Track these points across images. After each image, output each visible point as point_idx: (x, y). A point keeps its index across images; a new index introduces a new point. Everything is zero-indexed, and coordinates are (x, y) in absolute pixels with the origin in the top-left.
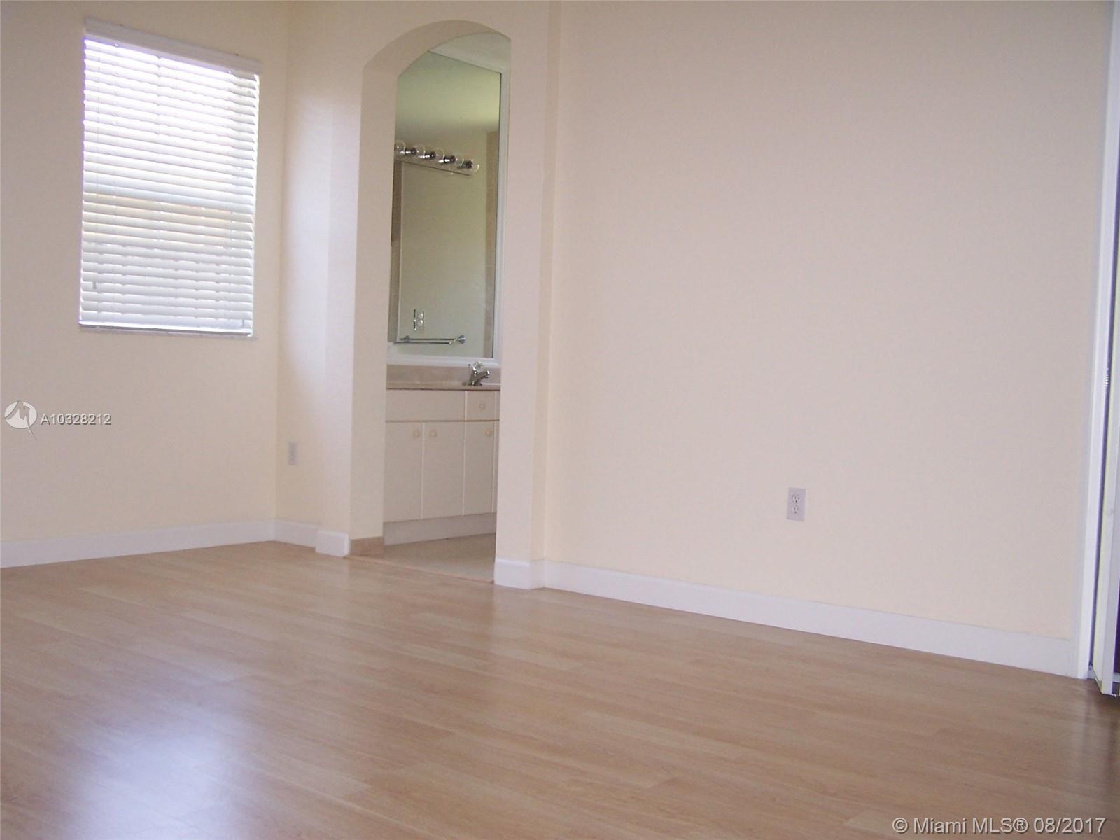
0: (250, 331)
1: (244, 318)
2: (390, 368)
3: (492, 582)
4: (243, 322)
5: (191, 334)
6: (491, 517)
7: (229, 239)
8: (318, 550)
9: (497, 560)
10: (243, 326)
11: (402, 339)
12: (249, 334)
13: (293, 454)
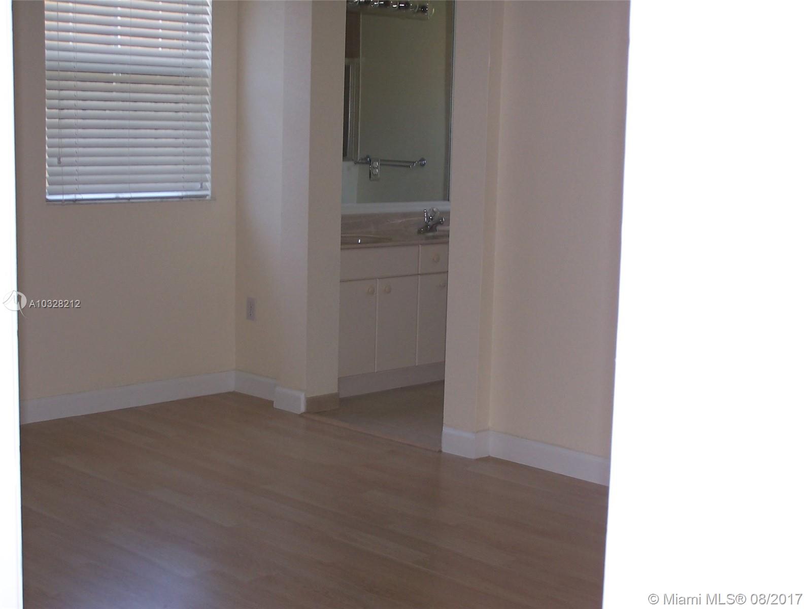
0: (209, 193)
1: (202, 181)
2: (344, 218)
3: (440, 451)
4: (202, 185)
5: (151, 200)
6: (441, 366)
7: (186, 105)
8: (276, 405)
9: (445, 430)
10: (202, 188)
11: (362, 159)
12: (207, 195)
13: (251, 309)
